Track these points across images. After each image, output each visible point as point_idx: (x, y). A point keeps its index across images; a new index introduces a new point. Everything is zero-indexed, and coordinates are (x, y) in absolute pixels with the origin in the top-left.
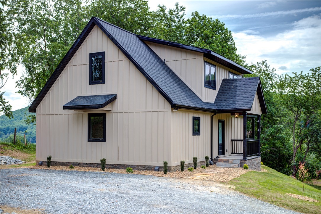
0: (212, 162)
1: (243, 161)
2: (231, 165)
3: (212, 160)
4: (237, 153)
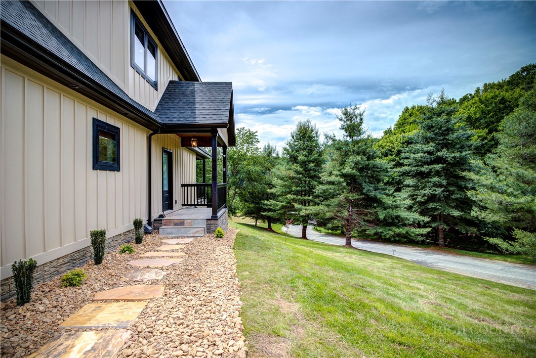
0: (150, 228)
1: (212, 222)
2: (189, 231)
3: (149, 223)
4: (191, 205)
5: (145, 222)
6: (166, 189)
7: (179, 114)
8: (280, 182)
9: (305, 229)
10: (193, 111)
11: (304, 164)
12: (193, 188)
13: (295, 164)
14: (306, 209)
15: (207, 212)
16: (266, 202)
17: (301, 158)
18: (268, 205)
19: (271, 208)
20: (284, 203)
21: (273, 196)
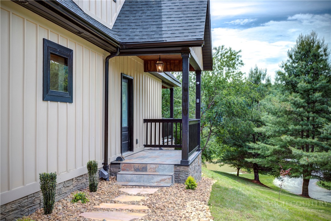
0: (106, 173)
1: (182, 168)
2: (153, 179)
3: (105, 168)
4: (155, 146)
5: (100, 166)
6: (125, 125)
7: (141, 30)
8: (271, 117)
9: (306, 183)
10: (159, 26)
11: (306, 93)
12: (157, 124)
13: (293, 94)
14: (308, 156)
15: (176, 156)
16: (251, 144)
17: (302, 84)
18: (255, 149)
19: (259, 152)
20: (277, 147)
21: (262, 137)
